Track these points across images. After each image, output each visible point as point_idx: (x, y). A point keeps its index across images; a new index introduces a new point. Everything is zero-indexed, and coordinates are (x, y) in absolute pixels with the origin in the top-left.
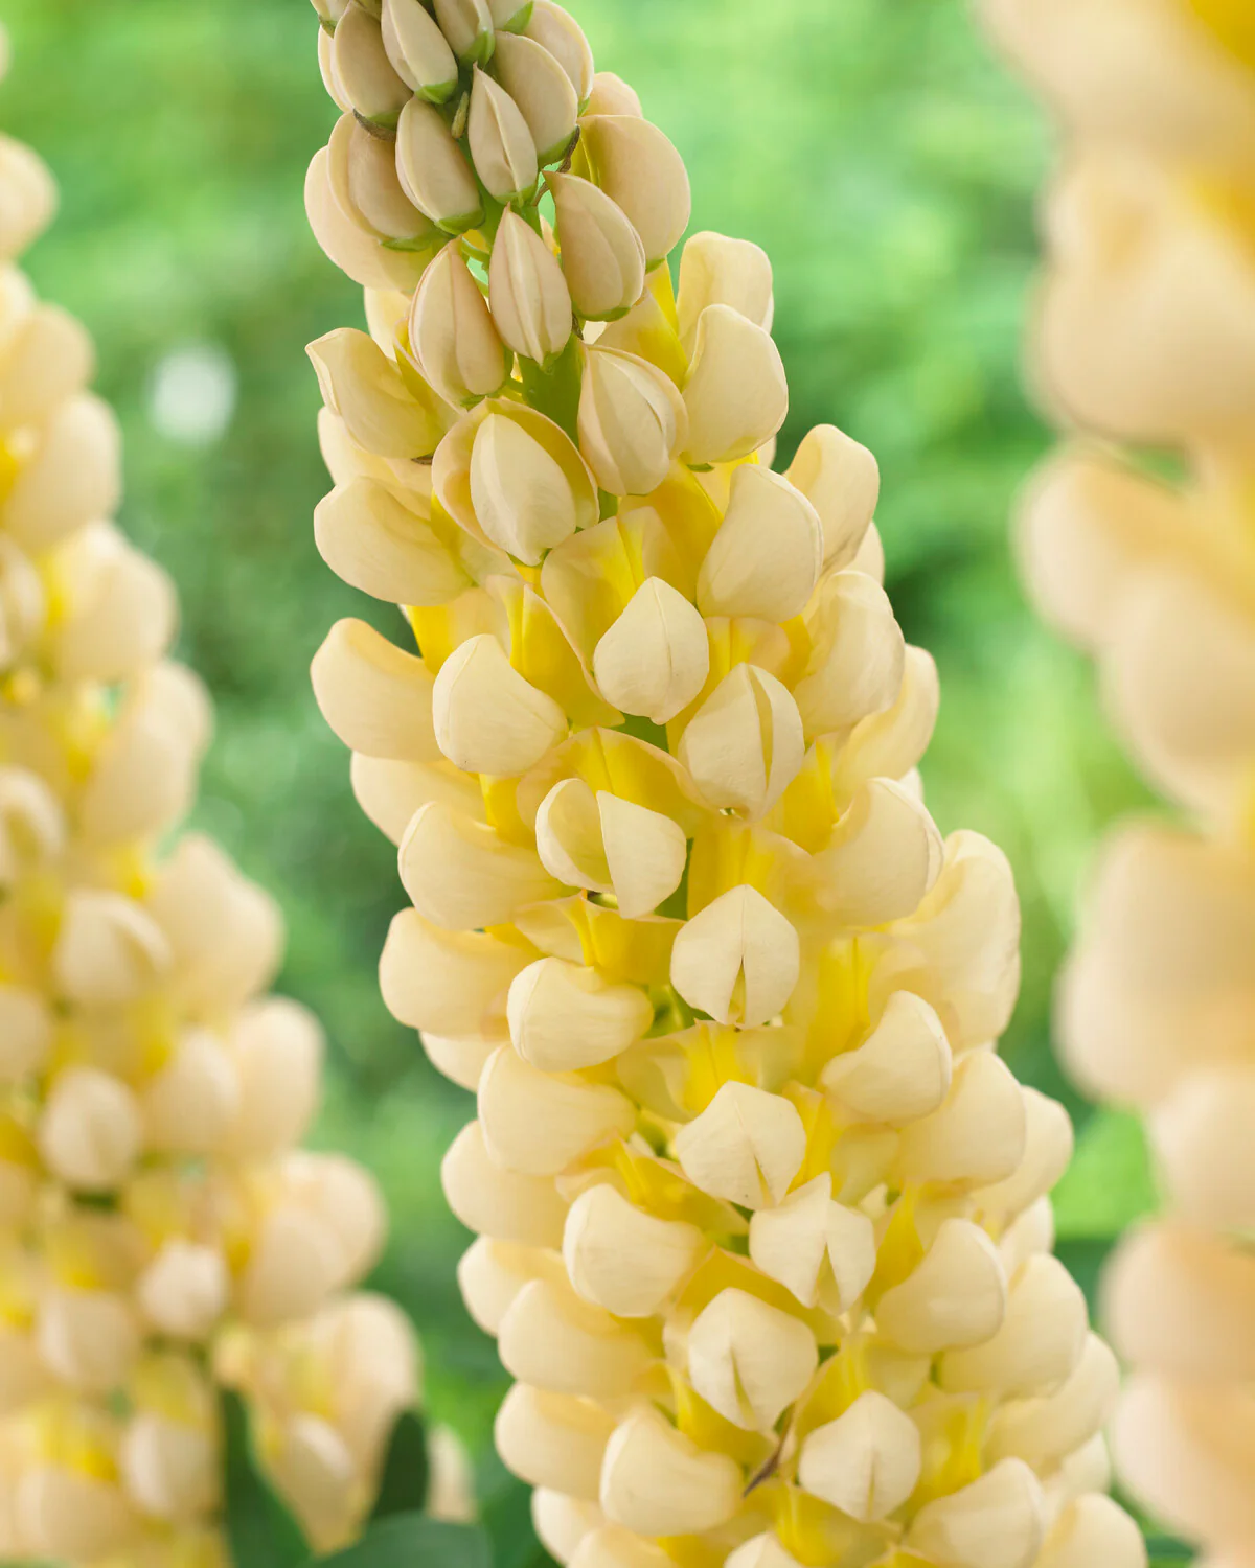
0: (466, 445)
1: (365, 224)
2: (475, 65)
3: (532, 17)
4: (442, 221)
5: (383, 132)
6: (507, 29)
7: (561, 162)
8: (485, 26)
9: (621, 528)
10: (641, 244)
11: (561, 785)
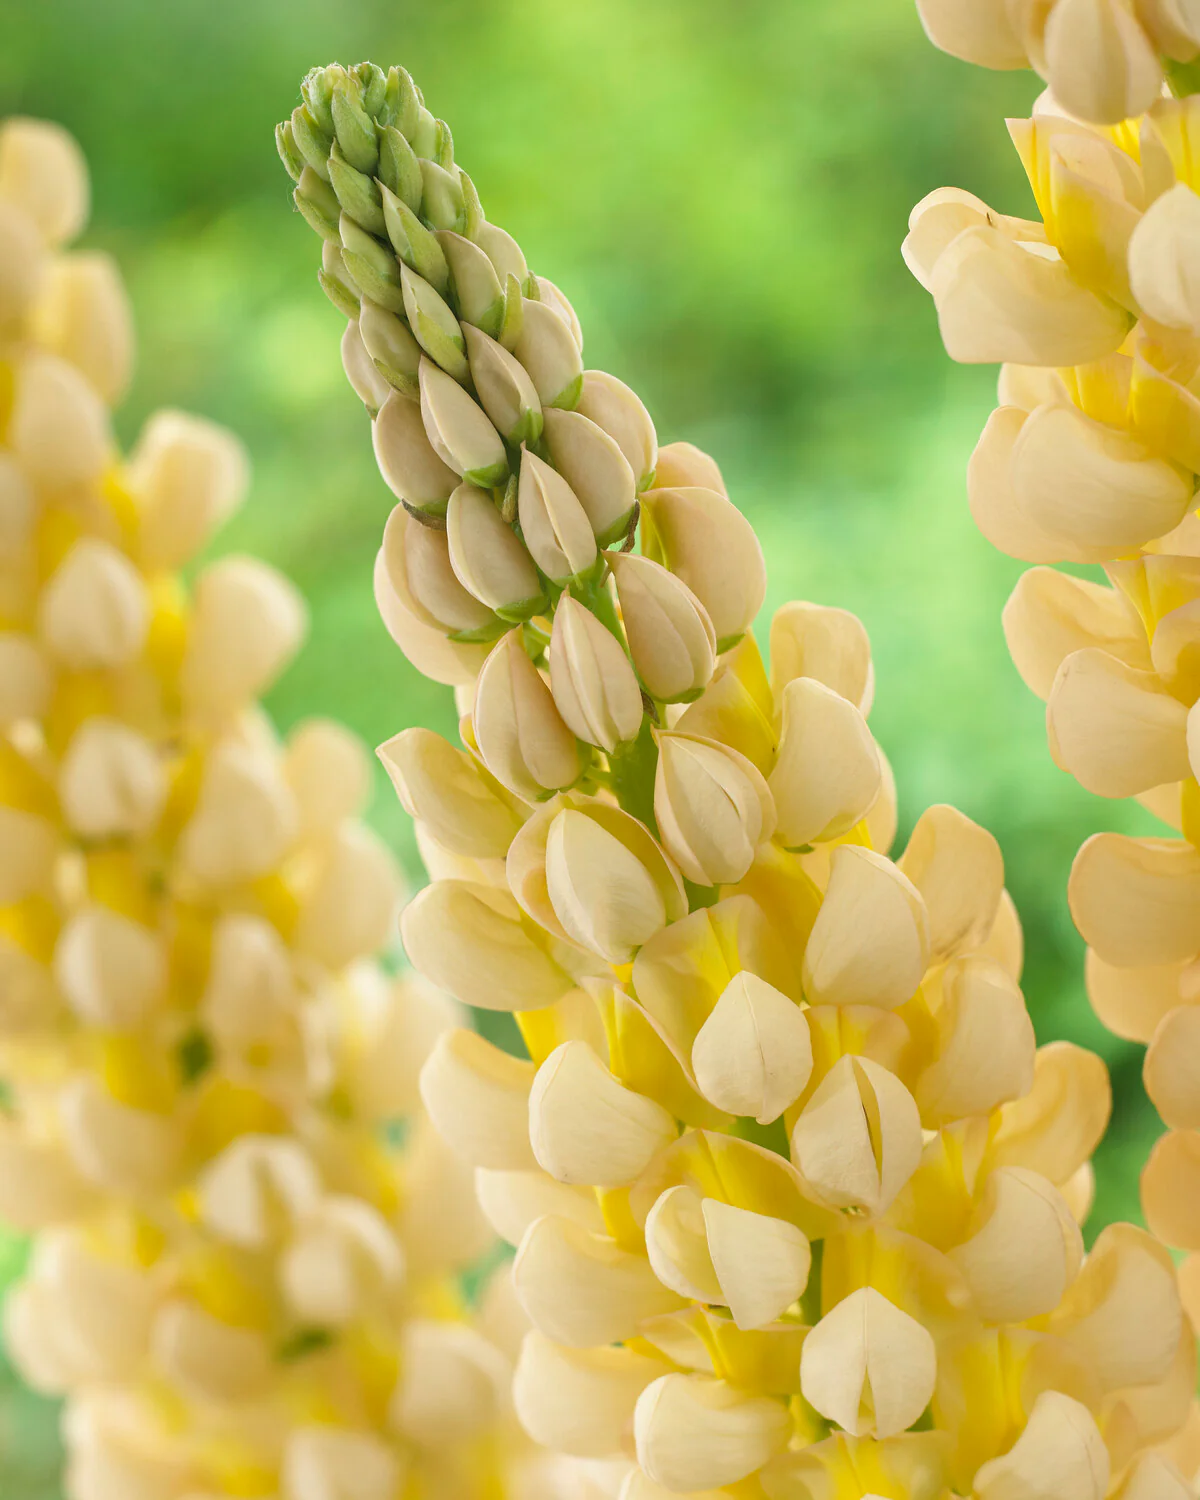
0: (541, 841)
1: (429, 618)
2: (523, 446)
3: (583, 390)
4: (499, 610)
5: (432, 519)
6: (555, 405)
7: (625, 539)
8: (529, 402)
9: (711, 918)
10: (711, 624)
11: (668, 1193)
